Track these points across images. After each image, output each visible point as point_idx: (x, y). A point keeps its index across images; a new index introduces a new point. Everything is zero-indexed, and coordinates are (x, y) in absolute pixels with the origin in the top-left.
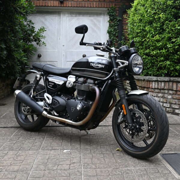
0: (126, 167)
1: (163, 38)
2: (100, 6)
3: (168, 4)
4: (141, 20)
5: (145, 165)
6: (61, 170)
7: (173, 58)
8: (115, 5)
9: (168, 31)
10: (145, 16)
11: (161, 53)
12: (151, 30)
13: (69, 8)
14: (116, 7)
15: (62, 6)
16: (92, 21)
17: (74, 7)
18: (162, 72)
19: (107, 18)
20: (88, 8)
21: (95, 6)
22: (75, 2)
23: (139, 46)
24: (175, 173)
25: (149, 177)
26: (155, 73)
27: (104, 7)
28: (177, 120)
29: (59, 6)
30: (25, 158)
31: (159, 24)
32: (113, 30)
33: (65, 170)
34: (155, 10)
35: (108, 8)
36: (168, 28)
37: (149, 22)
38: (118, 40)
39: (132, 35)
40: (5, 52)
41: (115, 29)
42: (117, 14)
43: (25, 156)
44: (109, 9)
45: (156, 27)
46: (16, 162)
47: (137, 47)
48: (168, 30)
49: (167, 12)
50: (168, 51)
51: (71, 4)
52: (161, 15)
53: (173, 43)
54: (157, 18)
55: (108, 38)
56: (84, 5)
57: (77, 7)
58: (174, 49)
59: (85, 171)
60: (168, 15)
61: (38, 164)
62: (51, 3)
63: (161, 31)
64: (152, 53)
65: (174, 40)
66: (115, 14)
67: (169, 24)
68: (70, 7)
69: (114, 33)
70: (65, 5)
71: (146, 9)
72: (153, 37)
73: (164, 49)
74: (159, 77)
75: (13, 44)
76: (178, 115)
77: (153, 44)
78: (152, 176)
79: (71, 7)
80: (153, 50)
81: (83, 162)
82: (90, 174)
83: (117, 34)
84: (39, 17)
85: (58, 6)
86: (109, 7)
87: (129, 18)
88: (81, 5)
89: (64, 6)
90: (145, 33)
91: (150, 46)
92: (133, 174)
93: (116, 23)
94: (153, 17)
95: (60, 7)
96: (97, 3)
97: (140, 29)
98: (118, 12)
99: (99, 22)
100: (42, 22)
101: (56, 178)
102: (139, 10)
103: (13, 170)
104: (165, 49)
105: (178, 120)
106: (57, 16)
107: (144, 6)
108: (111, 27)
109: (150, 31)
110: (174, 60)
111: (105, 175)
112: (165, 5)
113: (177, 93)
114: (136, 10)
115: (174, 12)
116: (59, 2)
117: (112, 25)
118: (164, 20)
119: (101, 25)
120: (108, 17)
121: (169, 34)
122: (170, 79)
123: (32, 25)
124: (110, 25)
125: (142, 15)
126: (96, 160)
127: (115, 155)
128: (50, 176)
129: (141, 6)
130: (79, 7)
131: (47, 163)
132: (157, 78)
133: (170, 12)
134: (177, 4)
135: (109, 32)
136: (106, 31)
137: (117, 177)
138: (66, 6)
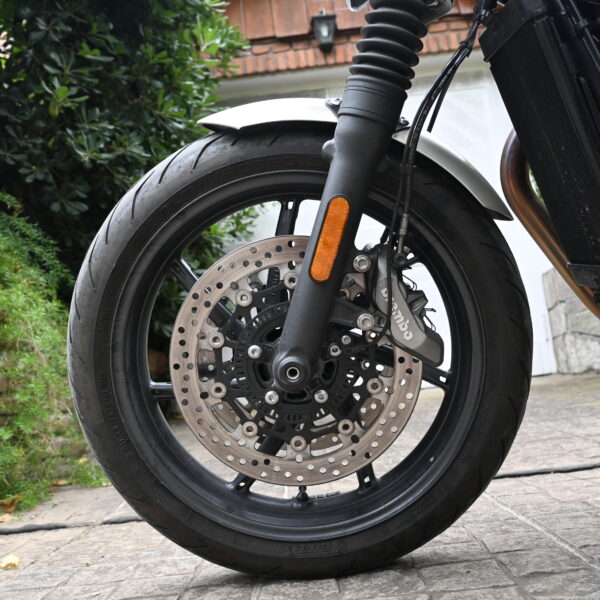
15: (331, 60)
29: (319, 63)
62: (287, 58)
70: (340, 59)
85: (317, 67)
89: (336, 65)
95: (322, 67)
116: (317, 49)
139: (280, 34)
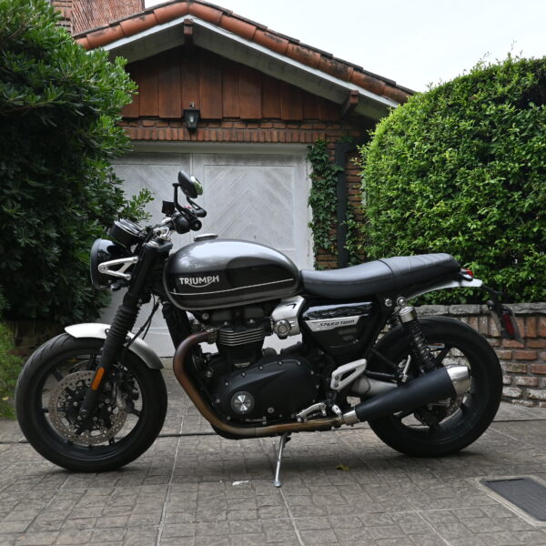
0: (402, 509)
1: (455, 209)
2: (289, 139)
3: (461, 128)
4: (397, 169)
5: (448, 504)
6: (238, 520)
7: (485, 256)
8: (326, 136)
9: (468, 191)
10: (406, 158)
11: (453, 243)
12: (425, 191)
13: (211, 144)
14: (328, 140)
15: (194, 138)
16: (268, 174)
17: (224, 141)
18: (459, 294)
19: (308, 169)
20: (258, 145)
21: (275, 139)
22: (226, 131)
23: (395, 231)
24: (527, 516)
25: (465, 525)
26: (442, 296)
27: (299, 142)
28: (509, 414)
29: (186, 139)
30: (135, 500)
31: (443, 174)
32: (323, 198)
33: (247, 520)
34: (432, 144)
35: (308, 143)
36: (467, 185)
37: (418, 172)
38: (336, 221)
39: (376, 205)
40: (56, 250)
41: (328, 195)
42: (333, 158)
43: (135, 497)
44: (311, 147)
45: (437, 182)
46: (115, 509)
47: (390, 235)
48: (466, 188)
49: (461, 147)
50: (471, 237)
51: (217, 134)
52: (447, 154)
53: (481, 217)
54: (437, 162)
55: (311, 217)
56: (247, 138)
57: (230, 141)
58: (485, 233)
59: (299, 521)
60: (464, 153)
61: (176, 511)
62: (165, 132)
63: (450, 190)
64: (431, 246)
65: (482, 211)
66: (326, 158)
67: (468, 175)
68: (214, 142)
69: (326, 205)
70: (200, 138)
71: (409, 142)
72: (432, 206)
73: (460, 233)
74: (453, 306)
75: (75, 230)
76: (511, 403)
77: (430, 223)
78: (470, 525)
79: (217, 141)
80: (432, 239)
81: (291, 504)
82: (315, 526)
83: (333, 206)
84: (133, 167)
85: (184, 140)
86: (312, 142)
87: (365, 164)
88: (240, 138)
89: (197, 141)
90: (409, 198)
91: (423, 228)
92: (422, 523)
93: (329, 180)
94: (427, 159)
95: (188, 141)
96: (282, 132)
97: (398, 189)
98: (333, 152)
99: (288, 177)
100: (141, 179)
101: (230, 536)
102: (390, 144)
103: (114, 525)
104: (464, 234)
105: (513, 412)
106: (180, 163)
107: (402, 134)
108: (319, 189)
109: (421, 193)
110: (486, 259)
111: (353, 526)
112: (455, 132)
113: (501, 343)
114: (381, 145)
115: (477, 146)
116: (186, 130)
117: (321, 184)
118: (454, 165)
119: (293, 185)
120: (310, 164)
121: (471, 197)
122: (481, 308)
123: (118, 186)
124: (314, 185)
125: (398, 156)
126: (323, 498)
127: (368, 488)
128: (212, 532)
129: (394, 135)
130: (237, 141)
131: (196, 509)
132: (448, 309)
133: (469, 147)
134: (484, 128)
135: (313, 203)
136: (306, 201)
137: (384, 529)
138: (204, 141)
139: (162, 116)
